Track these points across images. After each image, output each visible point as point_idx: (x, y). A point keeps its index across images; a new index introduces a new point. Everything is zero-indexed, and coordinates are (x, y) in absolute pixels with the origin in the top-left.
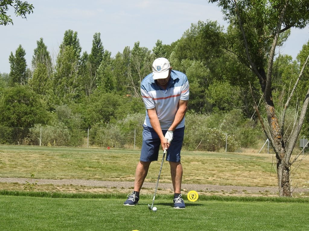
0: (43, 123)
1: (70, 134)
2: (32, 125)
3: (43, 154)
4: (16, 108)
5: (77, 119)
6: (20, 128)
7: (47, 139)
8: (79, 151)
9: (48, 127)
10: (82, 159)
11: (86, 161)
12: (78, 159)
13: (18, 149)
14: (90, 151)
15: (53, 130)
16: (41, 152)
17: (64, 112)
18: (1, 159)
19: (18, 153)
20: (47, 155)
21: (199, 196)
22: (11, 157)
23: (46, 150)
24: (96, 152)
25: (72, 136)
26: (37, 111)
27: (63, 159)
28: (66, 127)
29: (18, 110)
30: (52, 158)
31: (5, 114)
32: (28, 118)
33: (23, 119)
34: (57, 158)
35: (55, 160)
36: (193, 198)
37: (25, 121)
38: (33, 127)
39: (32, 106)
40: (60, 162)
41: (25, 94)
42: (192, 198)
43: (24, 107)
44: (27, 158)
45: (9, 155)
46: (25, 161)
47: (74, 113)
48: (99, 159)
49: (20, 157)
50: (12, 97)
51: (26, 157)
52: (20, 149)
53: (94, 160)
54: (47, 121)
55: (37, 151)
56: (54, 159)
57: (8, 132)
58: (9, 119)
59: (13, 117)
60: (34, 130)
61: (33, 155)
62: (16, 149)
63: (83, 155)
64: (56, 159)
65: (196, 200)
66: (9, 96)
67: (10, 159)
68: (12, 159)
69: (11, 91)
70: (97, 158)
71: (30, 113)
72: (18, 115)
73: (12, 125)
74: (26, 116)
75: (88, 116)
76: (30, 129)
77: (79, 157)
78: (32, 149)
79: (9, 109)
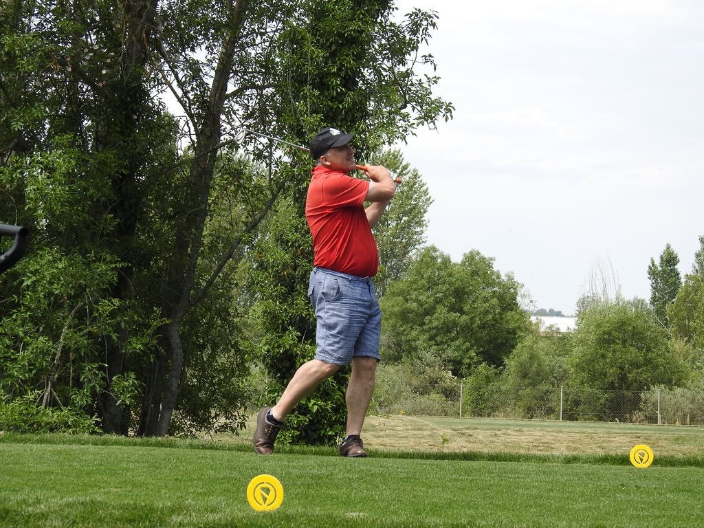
0: (670, 384)
2: (645, 387)
3: (639, 437)
6: (626, 392)
9: (678, 390)
13: (595, 427)
15: (688, 395)
16: (636, 433)
19: (590, 436)
20: (646, 439)
21: (654, 458)
22: (573, 442)
23: (648, 430)
26: (659, 360)
27: (676, 447)
29: (621, 358)
30: (654, 444)
31: (597, 367)
32: (641, 373)
33: (630, 375)
34: (664, 443)
35: (660, 449)
36: (642, 460)
38: (649, 389)
39: (649, 350)
40: (667, 451)
41: (634, 327)
42: (639, 461)
43: (633, 353)
44: (605, 445)
45: (570, 439)
46: (599, 450)
49: (591, 441)
50: (609, 333)
51: (603, 441)
52: (602, 427)
54: (680, 380)
55: (629, 431)
56: (658, 447)
58: (605, 375)
60: (649, 396)
61: (617, 439)
62: (591, 427)
65: (648, 464)
66: (604, 331)
67: (571, 444)
68: (574, 445)
69: (607, 322)
71: (644, 365)
72: (622, 368)
73: (611, 386)
74: (636, 370)
76: (642, 395)
78: (624, 429)
79: (603, 356)
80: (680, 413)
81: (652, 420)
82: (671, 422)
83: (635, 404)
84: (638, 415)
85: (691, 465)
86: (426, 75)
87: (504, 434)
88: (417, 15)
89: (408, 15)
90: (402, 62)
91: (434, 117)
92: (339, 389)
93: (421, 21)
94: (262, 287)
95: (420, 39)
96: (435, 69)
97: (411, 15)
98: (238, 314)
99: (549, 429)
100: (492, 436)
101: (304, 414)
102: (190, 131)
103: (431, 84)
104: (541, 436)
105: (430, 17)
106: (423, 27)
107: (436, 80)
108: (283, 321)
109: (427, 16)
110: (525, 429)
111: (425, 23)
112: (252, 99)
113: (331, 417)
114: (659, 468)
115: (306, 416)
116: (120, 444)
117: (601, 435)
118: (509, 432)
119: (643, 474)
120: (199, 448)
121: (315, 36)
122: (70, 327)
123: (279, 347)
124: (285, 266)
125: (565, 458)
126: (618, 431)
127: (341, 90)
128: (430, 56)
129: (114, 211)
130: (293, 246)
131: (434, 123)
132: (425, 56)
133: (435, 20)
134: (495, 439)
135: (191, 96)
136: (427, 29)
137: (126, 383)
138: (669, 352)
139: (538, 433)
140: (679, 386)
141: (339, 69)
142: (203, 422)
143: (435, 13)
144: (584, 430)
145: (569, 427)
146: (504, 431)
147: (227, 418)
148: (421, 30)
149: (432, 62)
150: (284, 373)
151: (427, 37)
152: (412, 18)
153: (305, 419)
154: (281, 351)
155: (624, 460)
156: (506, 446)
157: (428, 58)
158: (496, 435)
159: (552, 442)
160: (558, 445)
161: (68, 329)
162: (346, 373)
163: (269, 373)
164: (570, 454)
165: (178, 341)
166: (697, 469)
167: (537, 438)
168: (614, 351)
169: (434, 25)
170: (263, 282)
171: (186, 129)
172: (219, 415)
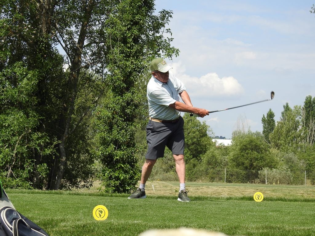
0: (271, 167)
1: (292, 176)
2: (260, 169)
3: (258, 190)
4: (249, 155)
5: (302, 164)
7: (273, 180)
8: (291, 187)
9: (274, 170)
10: (289, 193)
11: (292, 195)
12: (286, 193)
13: (240, 186)
14: (300, 188)
15: (278, 172)
17: (291, 159)
18: (222, 193)
20: (261, 190)
22: (230, 192)
23: (262, 186)
24: (304, 188)
25: (294, 178)
26: (266, 157)
27: (273, 194)
28: (289, 170)
30: (264, 192)
32: (259, 163)
33: (254, 164)
34: (269, 192)
37: (257, 166)
38: (262, 169)
39: (262, 153)
41: (256, 143)
43: (255, 154)
44: (244, 193)
45: (229, 190)
46: (241, 195)
47: (300, 160)
48: (303, 194)
49: (238, 191)
50: (245, 146)
51: (243, 191)
52: (242, 186)
53: (299, 194)
54: (275, 165)
55: (253, 187)
56: (266, 193)
57: (243, 174)
58: (243, 164)
59: (247, 162)
60: (262, 172)
61: (249, 190)
62: (237, 186)
63: (291, 190)
64: (267, 193)
66: (243, 145)
69: (244, 141)
70: (302, 192)
71: (260, 159)
73: (246, 168)
74: (257, 162)
75: (312, 162)
76: (259, 172)
77: (287, 191)
79: (243, 156)
80: (275, 179)
81: (263, 182)
82: (271, 183)
83: (256, 176)
84: (257, 180)
85: (279, 200)
86: (168, 38)
87: (202, 189)
88: (164, 12)
89: (160, 12)
90: (158, 32)
91: (171, 55)
92: (132, 170)
93: (166, 15)
94: (99, 127)
95: (165, 23)
96: (171, 35)
97: (161, 12)
98: (89, 138)
99: (220, 186)
100: (196, 189)
101: (117, 180)
102: (68, 61)
103: (170, 41)
104: (217, 189)
105: (169, 13)
106: (166, 17)
107: (172, 40)
108: (108, 141)
109: (168, 13)
110: (210, 186)
111: (167, 15)
112: (94, 48)
113: (128, 182)
114: (265, 202)
115: (118, 181)
116: (39, 193)
117: (242, 189)
118: (203, 188)
119: (259, 204)
120: (72, 195)
121: (121, 21)
122: (19, 144)
123: (106, 152)
124: (109, 118)
125: (226, 198)
126: (249, 187)
127: (132, 44)
128: (169, 29)
129: (36, 95)
130: (112, 109)
131: (171, 57)
132: (167, 30)
133: (171, 14)
134: (197, 191)
135: (69, 46)
136: (168, 18)
137: (43, 168)
138: (270, 154)
139: (215, 188)
140: (275, 168)
141: (131, 35)
142: (75, 184)
143: (171, 11)
144: (235, 187)
145: (228, 185)
146: (201, 187)
147: (85, 182)
148: (166, 18)
149: (170, 32)
150: (108, 163)
151: (168, 22)
152: (162, 13)
153: (118, 183)
154: (107, 154)
155: (251, 199)
156: (202, 194)
157: (168, 30)
158: (198, 189)
159: (222, 192)
160: (224, 193)
161: (18, 145)
162: (135, 163)
163: (102, 163)
164: (228, 196)
165: (64, 150)
166: (282, 202)
167: (215, 190)
168: (247, 154)
169: (171, 16)
170: (100, 125)
171: (67, 60)
172: (81, 181)
